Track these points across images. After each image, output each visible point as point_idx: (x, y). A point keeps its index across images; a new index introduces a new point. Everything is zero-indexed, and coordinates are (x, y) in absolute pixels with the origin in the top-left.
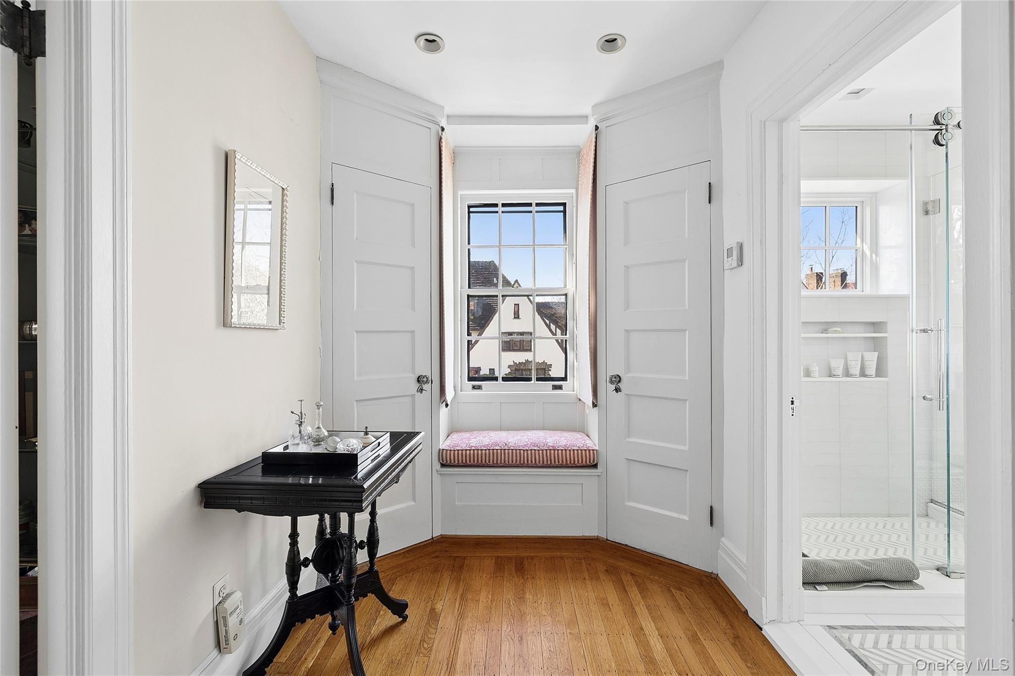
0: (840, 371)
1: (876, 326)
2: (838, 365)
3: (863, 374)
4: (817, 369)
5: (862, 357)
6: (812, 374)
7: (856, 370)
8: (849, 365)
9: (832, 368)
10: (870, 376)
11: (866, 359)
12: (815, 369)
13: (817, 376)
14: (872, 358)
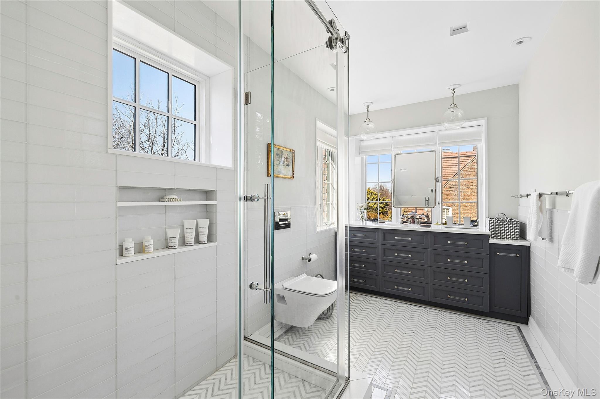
0: (176, 242)
1: (208, 194)
2: (174, 234)
3: (197, 241)
4: (151, 242)
5: (197, 224)
6: (146, 250)
7: (191, 239)
8: (185, 234)
9: (169, 239)
10: (203, 243)
11: (200, 226)
12: (149, 242)
13: (152, 251)
14: (204, 223)
